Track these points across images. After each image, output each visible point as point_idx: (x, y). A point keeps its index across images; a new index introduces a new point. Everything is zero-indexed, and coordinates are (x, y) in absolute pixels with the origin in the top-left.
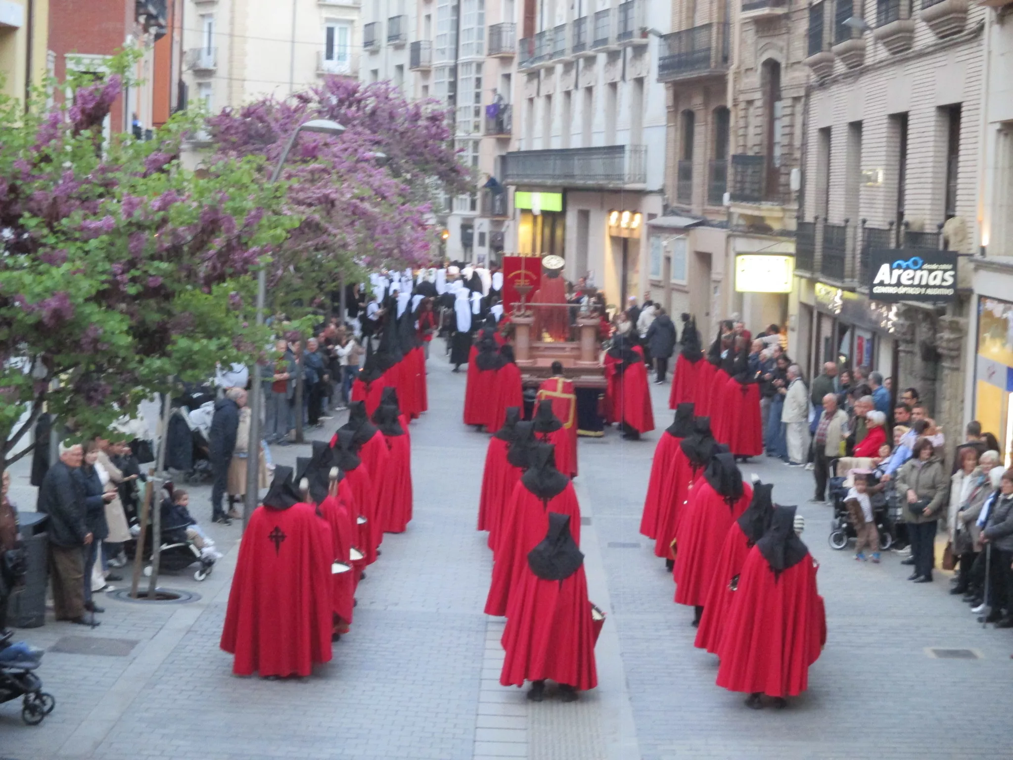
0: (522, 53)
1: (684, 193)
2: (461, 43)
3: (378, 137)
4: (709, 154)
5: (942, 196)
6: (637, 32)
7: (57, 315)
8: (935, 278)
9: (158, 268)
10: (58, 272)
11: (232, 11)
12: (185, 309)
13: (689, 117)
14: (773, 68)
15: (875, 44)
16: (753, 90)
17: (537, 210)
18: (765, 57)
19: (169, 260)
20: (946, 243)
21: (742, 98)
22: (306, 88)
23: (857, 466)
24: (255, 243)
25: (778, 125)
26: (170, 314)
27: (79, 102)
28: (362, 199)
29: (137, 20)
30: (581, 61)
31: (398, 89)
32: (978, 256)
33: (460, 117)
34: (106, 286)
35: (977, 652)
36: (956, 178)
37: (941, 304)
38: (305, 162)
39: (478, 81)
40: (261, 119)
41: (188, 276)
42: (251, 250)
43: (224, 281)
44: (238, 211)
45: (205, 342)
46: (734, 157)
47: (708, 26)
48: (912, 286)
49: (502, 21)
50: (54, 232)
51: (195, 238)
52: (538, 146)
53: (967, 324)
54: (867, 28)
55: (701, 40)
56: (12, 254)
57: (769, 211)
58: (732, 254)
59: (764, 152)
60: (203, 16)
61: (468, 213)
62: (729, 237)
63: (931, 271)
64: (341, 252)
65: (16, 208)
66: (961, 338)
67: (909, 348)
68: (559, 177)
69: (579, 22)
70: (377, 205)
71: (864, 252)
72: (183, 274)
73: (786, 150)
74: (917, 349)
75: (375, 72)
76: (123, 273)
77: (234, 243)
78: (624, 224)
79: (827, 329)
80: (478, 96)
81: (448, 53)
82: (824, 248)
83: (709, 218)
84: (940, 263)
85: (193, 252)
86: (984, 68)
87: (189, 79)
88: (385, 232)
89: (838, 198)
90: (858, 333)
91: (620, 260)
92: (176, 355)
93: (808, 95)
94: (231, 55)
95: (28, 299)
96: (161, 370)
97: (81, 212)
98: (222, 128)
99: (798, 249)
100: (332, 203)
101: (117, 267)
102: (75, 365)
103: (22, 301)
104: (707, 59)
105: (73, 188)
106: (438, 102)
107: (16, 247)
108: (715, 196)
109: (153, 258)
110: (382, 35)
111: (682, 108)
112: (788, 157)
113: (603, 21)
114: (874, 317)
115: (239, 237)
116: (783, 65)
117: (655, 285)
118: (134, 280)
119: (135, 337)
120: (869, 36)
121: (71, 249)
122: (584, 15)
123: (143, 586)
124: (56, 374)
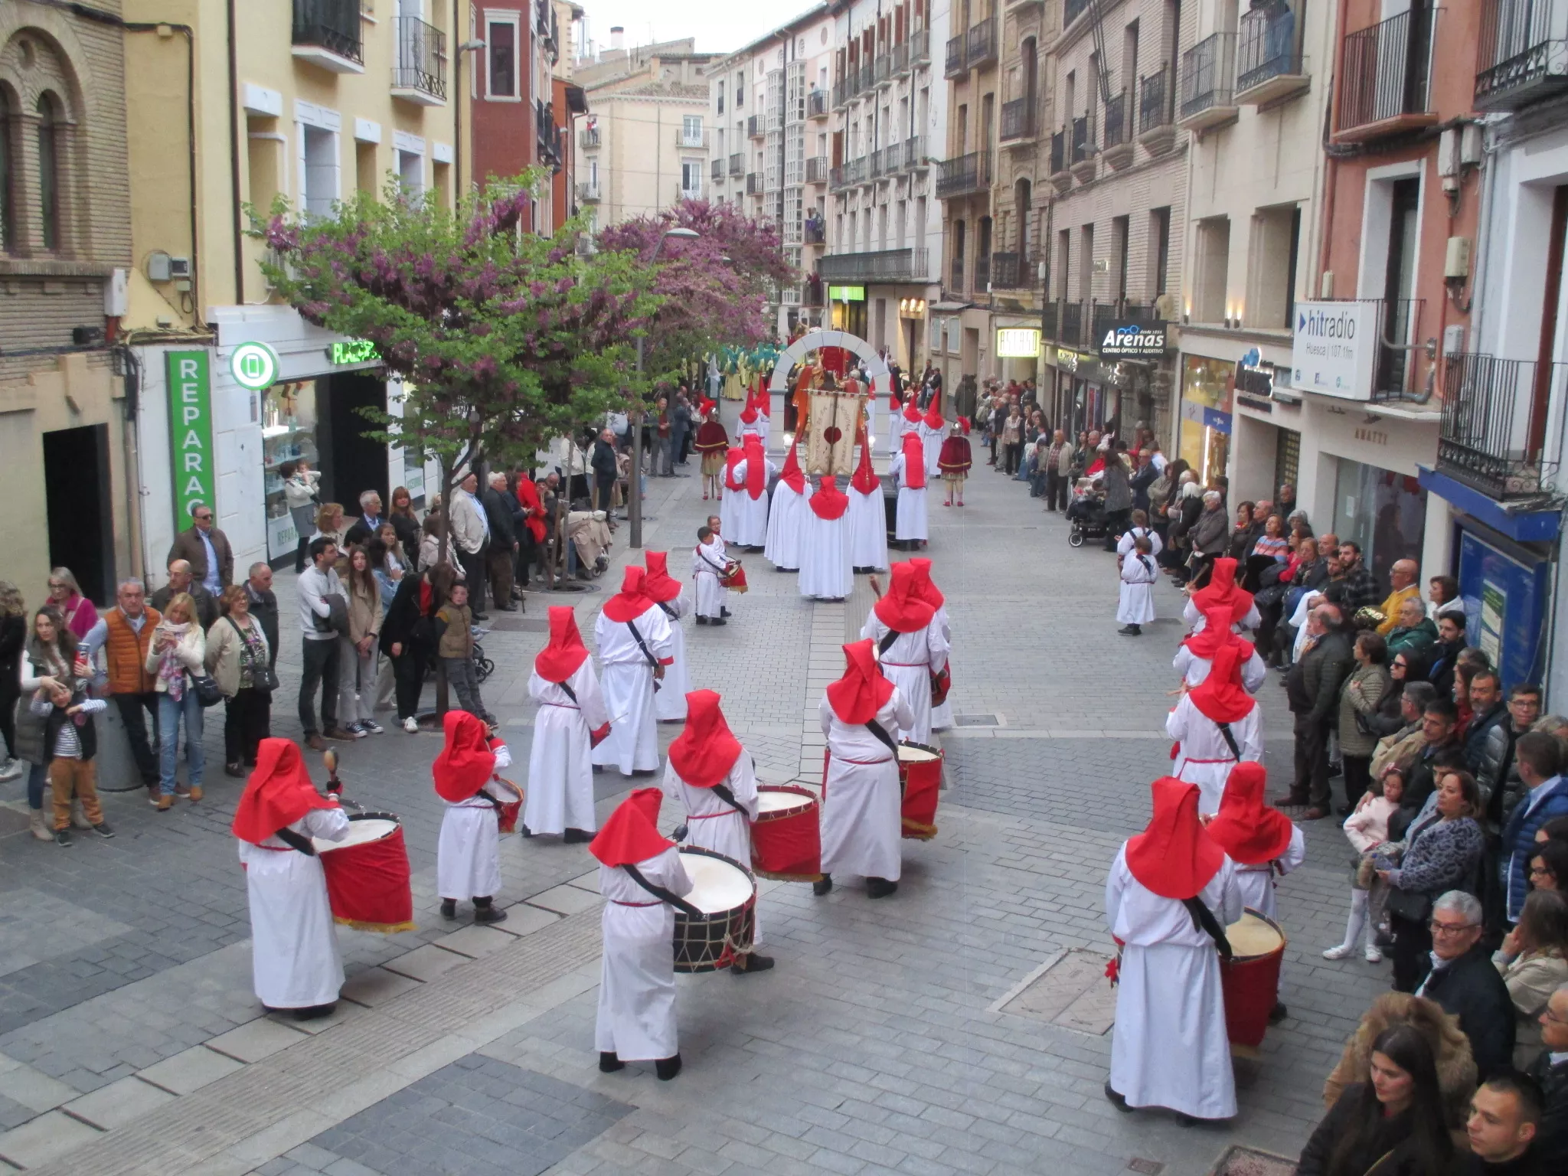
0: (833, 180)
1: (957, 284)
2: (786, 173)
3: (724, 245)
4: (977, 253)
5: (1155, 279)
6: (920, 161)
7: (485, 373)
9: (560, 337)
10: (485, 340)
11: (611, 153)
12: (582, 367)
13: (960, 226)
14: (1024, 186)
15: (1103, 163)
16: (1009, 203)
17: (845, 301)
18: (1018, 177)
19: (569, 330)
20: (1158, 313)
21: (1001, 209)
22: (669, 209)
24: (633, 315)
25: (1029, 230)
26: (570, 371)
27: (496, 211)
28: (714, 290)
29: (539, 159)
30: (878, 185)
31: (740, 208)
32: (1182, 324)
33: (786, 230)
34: (522, 351)
36: (1166, 264)
37: (1154, 361)
38: (669, 261)
39: (800, 202)
40: (636, 233)
41: (583, 342)
42: (630, 322)
43: (611, 345)
44: (619, 292)
45: (597, 391)
46: (995, 255)
47: (976, 154)
49: (817, 155)
50: (480, 310)
51: (587, 313)
52: (845, 251)
53: (1174, 376)
54: (1098, 151)
55: (969, 165)
56: (449, 329)
57: (1021, 295)
58: (994, 329)
59: (1018, 250)
60: (589, 158)
61: (792, 304)
62: (991, 316)
63: (1145, 336)
64: (699, 329)
65: (452, 293)
66: (1168, 386)
67: (1129, 396)
68: (862, 275)
69: (876, 155)
70: (726, 294)
71: (1095, 323)
72: (579, 342)
73: (1034, 249)
74: (1135, 396)
75: (721, 198)
76: (534, 341)
77: (617, 316)
78: (911, 309)
79: (1066, 384)
80: (799, 214)
81: (776, 181)
82: (1064, 322)
83: (977, 302)
84: (1152, 329)
85: (586, 324)
86: (1188, 178)
87: (579, 204)
88: (731, 315)
89: (1074, 282)
90: (1090, 386)
91: (909, 338)
92: (576, 402)
93: (1051, 206)
94: (612, 188)
95: (463, 362)
96: (565, 414)
97: (501, 295)
98: (607, 240)
99: (1043, 324)
100: (692, 292)
101: (529, 337)
102: (500, 412)
103: (458, 364)
104: (973, 181)
105: (493, 277)
106: (769, 218)
107: (453, 323)
108: (980, 286)
109: (557, 328)
110: (726, 169)
112: (1036, 252)
113: (894, 153)
114: (1103, 373)
115: (621, 311)
116: (1032, 183)
117: (936, 354)
118: (542, 346)
119: (544, 389)
120: (1099, 157)
121: (494, 324)
122: (879, 148)
124: (487, 419)
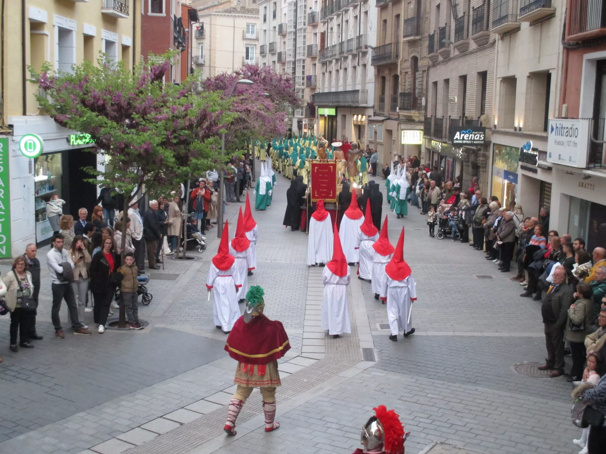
0: (320, 55)
1: (382, 108)
2: (297, 52)
3: (266, 87)
4: (392, 92)
5: (480, 106)
6: (363, 47)
7: (146, 150)
8: (477, 137)
9: (184, 133)
10: (147, 135)
11: (210, 42)
12: (194, 148)
13: (384, 78)
14: (415, 60)
15: (454, 49)
16: (408, 68)
17: (326, 115)
18: (412, 56)
19: (188, 130)
20: (481, 124)
21: (403, 71)
22: (239, 69)
24: (220, 123)
25: (417, 81)
26: (189, 150)
27: (153, 71)
28: (260, 110)
29: (174, 44)
30: (342, 58)
31: (274, 69)
32: (493, 129)
33: (297, 80)
34: (165, 140)
35: (492, 276)
36: (485, 99)
37: (479, 147)
38: (239, 96)
39: (304, 67)
40: (222, 81)
41: (196, 136)
42: (219, 126)
43: (209, 138)
44: (213, 111)
45: (202, 160)
46: (401, 93)
47: (391, 44)
48: (468, 140)
49: (312, 43)
50: (144, 119)
51: (198, 122)
52: (326, 91)
53: (489, 155)
54: (451, 43)
55: (388, 49)
56: (129, 129)
57: (414, 114)
58: (400, 130)
59: (412, 92)
60: (199, 43)
61: (300, 116)
62: (398, 124)
63: (475, 135)
64: (253, 129)
65: (131, 111)
66: (487, 160)
67: (467, 164)
68: (334, 102)
69: (342, 44)
70: (267, 112)
71: (450, 128)
73: (420, 91)
74: (470, 164)
75: (265, 64)
76: (171, 135)
77: (213, 123)
78: (359, 120)
79: (436, 158)
80: (303, 72)
81: (292, 56)
82: (435, 127)
83: (391, 116)
85: (197, 127)
86: (496, 57)
87: (194, 67)
88: (269, 122)
89: (440, 108)
90: (448, 159)
91: (358, 133)
92: (191, 165)
93: (428, 70)
94: (210, 59)
95: (135, 145)
96: (186, 171)
97: (155, 112)
98: (207, 84)
99: (424, 128)
100: (250, 111)
101: (169, 133)
102: (154, 170)
103: (133, 146)
104: (390, 57)
105: (151, 103)
106: (288, 74)
107: (131, 126)
108: (393, 109)
109: (182, 129)
110: (267, 50)
111: (381, 75)
112: (421, 93)
113: (351, 43)
114: (454, 153)
115: (214, 121)
116: (419, 58)
117: (371, 142)
118: (175, 137)
119: (176, 159)
120: (452, 46)
121: (151, 126)
122: (343, 40)
123: (181, 255)
124: (147, 174)
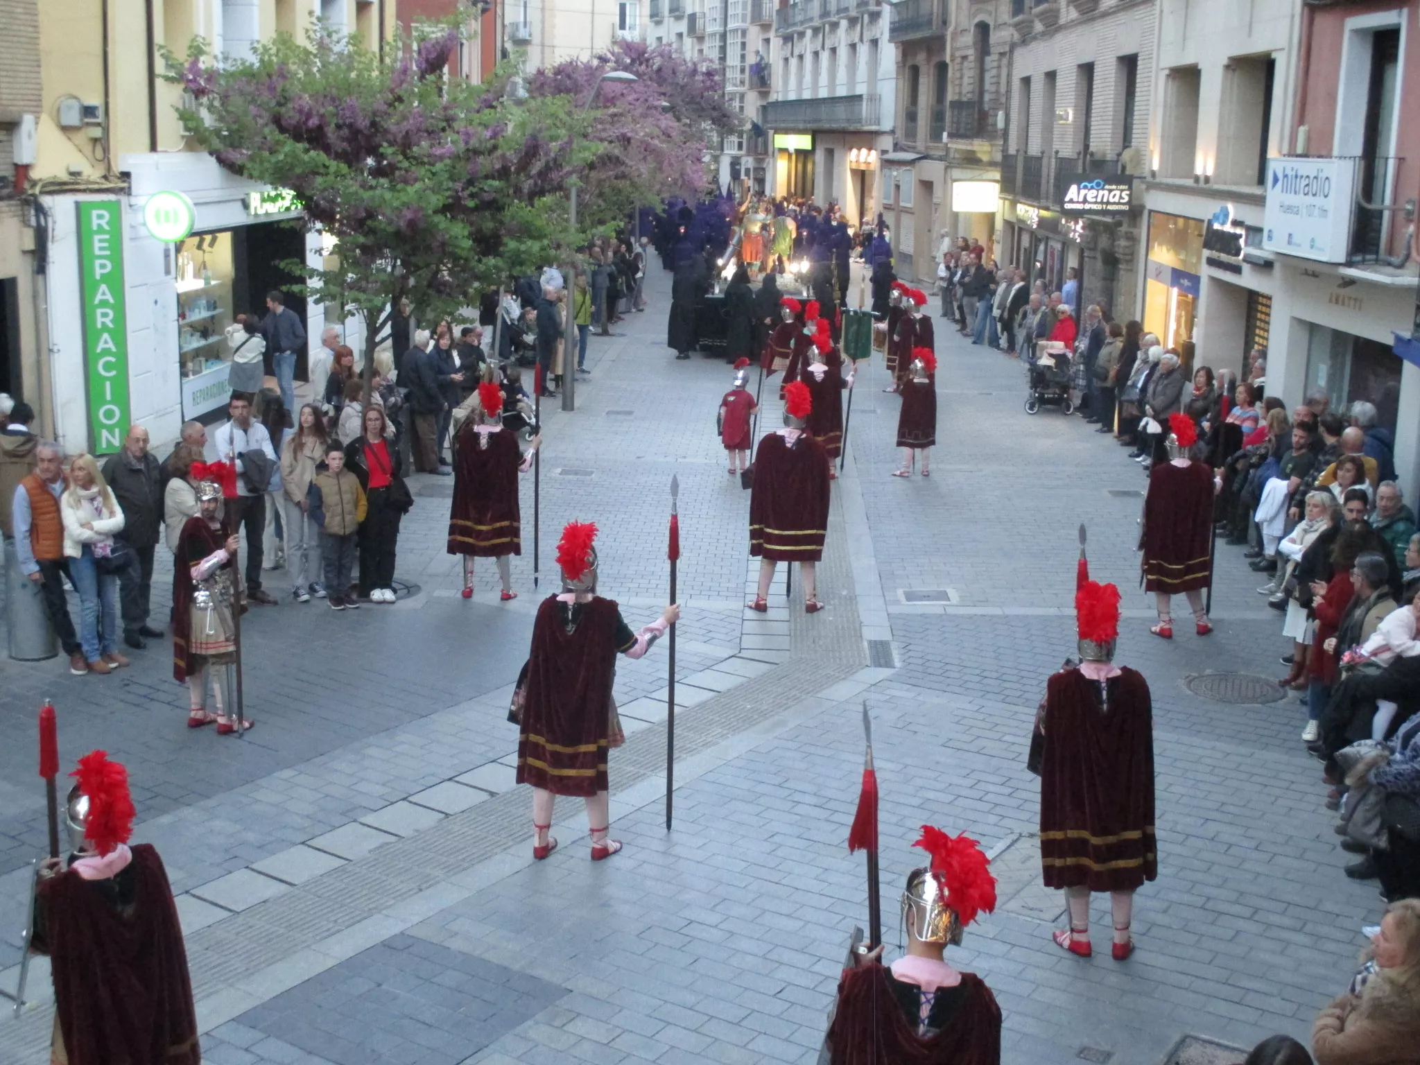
0: (779, 20)
1: (911, 133)
2: (730, 13)
3: (663, 90)
4: (932, 101)
5: (1121, 131)
6: (872, 2)
7: (412, 224)
9: (491, 186)
10: (412, 190)
12: (513, 218)
13: (915, 71)
14: (983, 29)
15: (1067, 6)
16: (967, 47)
17: (792, 149)
18: (976, 20)
19: (500, 179)
20: (1124, 168)
21: (958, 54)
22: (605, 51)
23: (1052, 347)
24: (567, 163)
25: (987, 76)
26: (501, 223)
27: (424, 53)
28: (652, 138)
30: (827, 27)
31: (680, 51)
32: (1149, 179)
33: (729, 74)
34: (450, 201)
36: (1132, 115)
37: (1118, 218)
38: (606, 107)
39: (743, 45)
40: (569, 77)
41: (515, 192)
42: (565, 171)
43: (544, 195)
44: (553, 138)
45: (529, 243)
46: (951, 102)
48: (1096, 203)
50: (406, 157)
51: (519, 161)
52: (792, 96)
53: (1140, 234)
55: (925, 7)
56: (374, 178)
57: (982, 148)
58: (949, 181)
59: (976, 99)
61: (735, 152)
62: (946, 168)
63: (1110, 191)
64: (637, 179)
65: (377, 139)
66: (1134, 245)
67: (1092, 254)
68: (809, 122)
70: (665, 142)
71: (1057, 176)
72: (511, 191)
73: (993, 96)
74: (1099, 256)
75: (659, 39)
76: (463, 190)
77: (551, 164)
78: (862, 159)
79: (1025, 241)
80: (743, 57)
81: (718, 21)
82: (1025, 175)
83: (932, 153)
85: (518, 172)
86: (1157, 24)
87: (509, 46)
88: (671, 164)
89: (1036, 133)
90: (1051, 243)
91: (858, 188)
92: (507, 255)
93: (1011, 51)
94: (543, 28)
95: (388, 212)
97: (429, 142)
98: (538, 84)
99: (1002, 177)
100: (629, 140)
101: (458, 185)
102: (426, 266)
103: (383, 215)
104: (930, 22)
105: (421, 123)
106: (711, 61)
107: (378, 172)
108: (936, 135)
109: (487, 177)
110: (665, 8)
111: (910, 63)
112: (995, 101)
114: (1064, 230)
115: (555, 160)
116: (992, 27)
118: (472, 196)
119: (474, 241)
121: (422, 171)
